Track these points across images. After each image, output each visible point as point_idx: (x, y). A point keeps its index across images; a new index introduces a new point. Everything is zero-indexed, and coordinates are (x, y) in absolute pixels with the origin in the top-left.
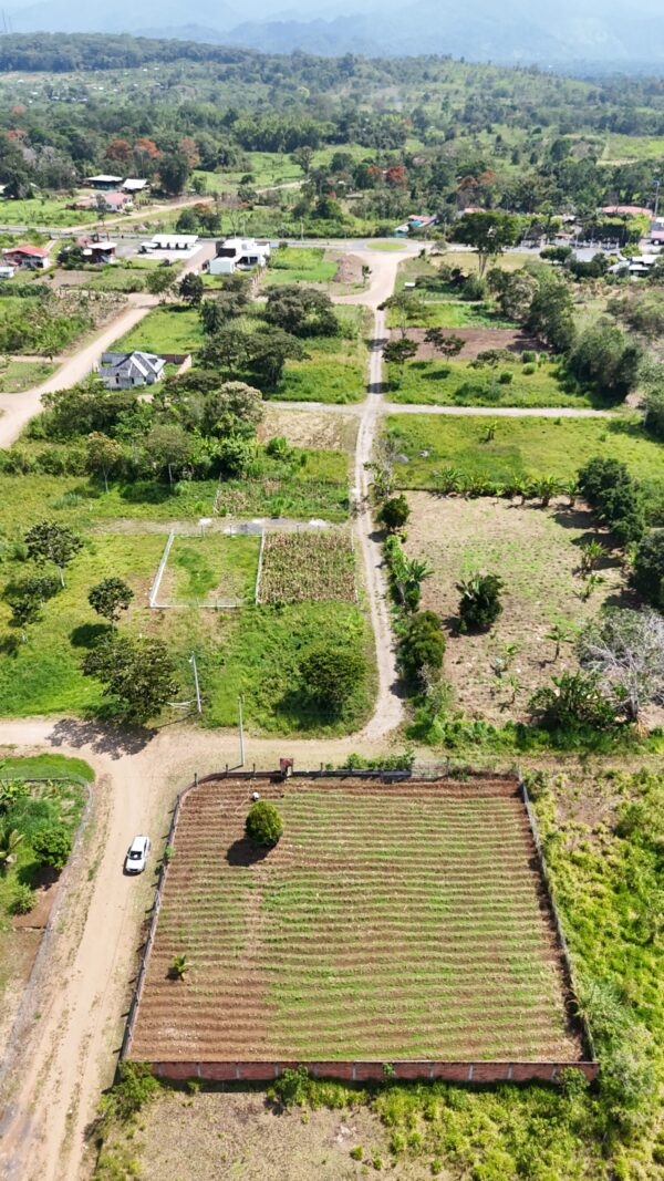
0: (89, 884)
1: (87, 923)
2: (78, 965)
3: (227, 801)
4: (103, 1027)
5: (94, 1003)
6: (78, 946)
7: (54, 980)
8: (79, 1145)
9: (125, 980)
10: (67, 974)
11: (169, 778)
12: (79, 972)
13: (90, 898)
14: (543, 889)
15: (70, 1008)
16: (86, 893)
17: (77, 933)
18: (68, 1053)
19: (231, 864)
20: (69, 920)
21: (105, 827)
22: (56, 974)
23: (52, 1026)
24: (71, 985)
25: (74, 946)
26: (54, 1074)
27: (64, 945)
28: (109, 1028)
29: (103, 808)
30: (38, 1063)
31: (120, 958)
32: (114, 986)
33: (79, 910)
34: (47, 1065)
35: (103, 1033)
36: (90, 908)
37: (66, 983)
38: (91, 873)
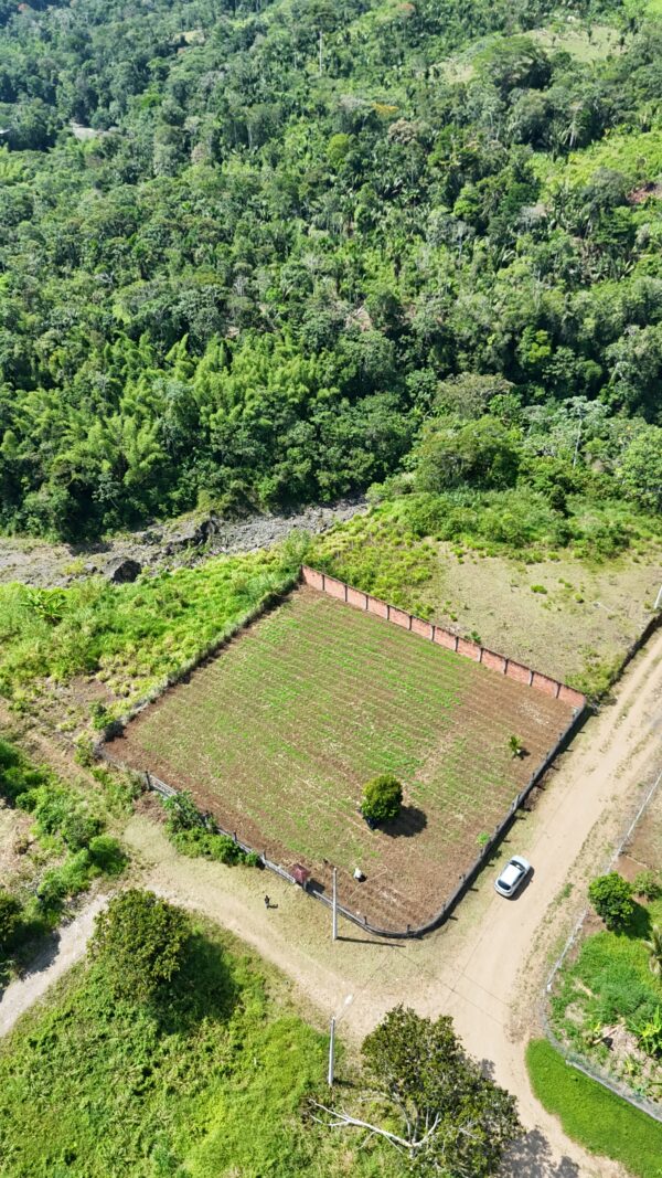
0: (572, 880)
1: (584, 840)
2: (600, 808)
3: (385, 894)
4: (589, 752)
5: (592, 770)
6: (597, 823)
7: (622, 807)
8: (622, 700)
9: (561, 773)
10: (611, 805)
11: (432, 975)
12: (600, 801)
13: (575, 865)
14: (203, 661)
15: (613, 778)
16: (579, 872)
17: (595, 836)
18: (620, 750)
19: (425, 817)
20: (601, 853)
21: (537, 948)
22: (621, 811)
23: (629, 774)
24: (609, 795)
25: (600, 825)
26: (634, 743)
27: (610, 831)
28: (584, 749)
29: (532, 981)
30: (643, 756)
31: (561, 792)
32: (573, 774)
33: (589, 859)
34: (637, 751)
35: (590, 748)
36: (578, 854)
37: (614, 799)
38: (567, 893)
